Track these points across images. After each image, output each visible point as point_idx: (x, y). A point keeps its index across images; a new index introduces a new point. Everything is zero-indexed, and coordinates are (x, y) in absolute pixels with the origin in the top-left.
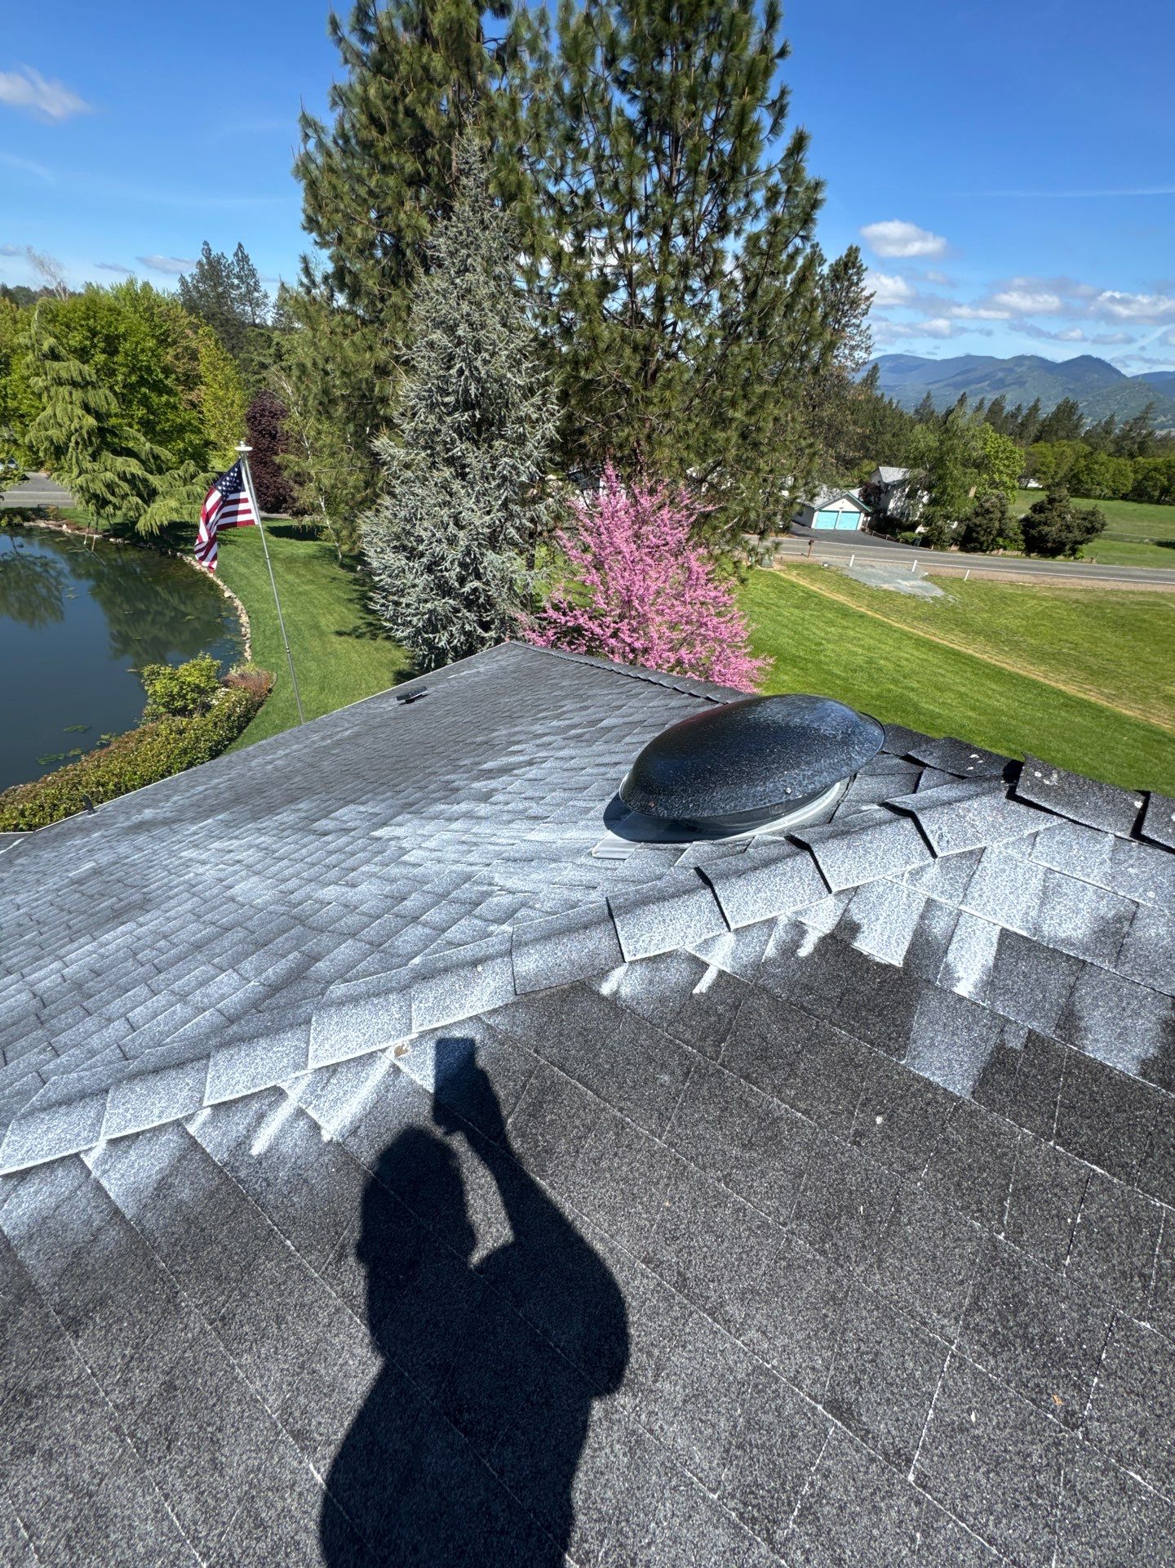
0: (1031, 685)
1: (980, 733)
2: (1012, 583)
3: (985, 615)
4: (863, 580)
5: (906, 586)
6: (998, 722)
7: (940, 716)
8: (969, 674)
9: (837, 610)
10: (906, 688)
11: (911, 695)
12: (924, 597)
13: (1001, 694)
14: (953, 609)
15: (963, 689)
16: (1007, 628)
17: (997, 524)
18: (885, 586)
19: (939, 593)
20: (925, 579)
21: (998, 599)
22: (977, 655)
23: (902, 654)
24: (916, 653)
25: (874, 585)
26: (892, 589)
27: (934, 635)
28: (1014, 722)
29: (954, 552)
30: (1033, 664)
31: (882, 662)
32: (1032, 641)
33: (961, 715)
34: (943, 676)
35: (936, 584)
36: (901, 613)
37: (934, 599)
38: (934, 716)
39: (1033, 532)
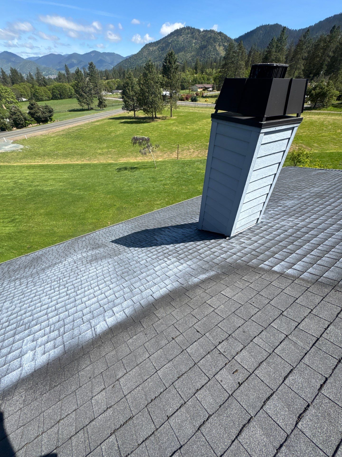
0: (69, 166)
1: (68, 189)
2: (42, 135)
3: (42, 149)
5: (7, 148)
6: (69, 182)
7: (53, 190)
8: (51, 171)
10: (35, 186)
11: (39, 188)
12: (18, 150)
13: (64, 173)
14: (30, 151)
15: (53, 177)
16: (50, 150)
17: (22, 117)
19: (22, 147)
20: (13, 143)
21: (42, 142)
22: (49, 163)
23: (25, 175)
24: (30, 172)
26: (3, 151)
27: (31, 162)
28: (73, 180)
29: (15, 130)
30: (65, 159)
31: (20, 181)
32: (60, 152)
33: (58, 186)
34: (44, 176)
35: (18, 143)
36: (14, 159)
37: (21, 149)
38: (51, 191)
39: (35, 116)
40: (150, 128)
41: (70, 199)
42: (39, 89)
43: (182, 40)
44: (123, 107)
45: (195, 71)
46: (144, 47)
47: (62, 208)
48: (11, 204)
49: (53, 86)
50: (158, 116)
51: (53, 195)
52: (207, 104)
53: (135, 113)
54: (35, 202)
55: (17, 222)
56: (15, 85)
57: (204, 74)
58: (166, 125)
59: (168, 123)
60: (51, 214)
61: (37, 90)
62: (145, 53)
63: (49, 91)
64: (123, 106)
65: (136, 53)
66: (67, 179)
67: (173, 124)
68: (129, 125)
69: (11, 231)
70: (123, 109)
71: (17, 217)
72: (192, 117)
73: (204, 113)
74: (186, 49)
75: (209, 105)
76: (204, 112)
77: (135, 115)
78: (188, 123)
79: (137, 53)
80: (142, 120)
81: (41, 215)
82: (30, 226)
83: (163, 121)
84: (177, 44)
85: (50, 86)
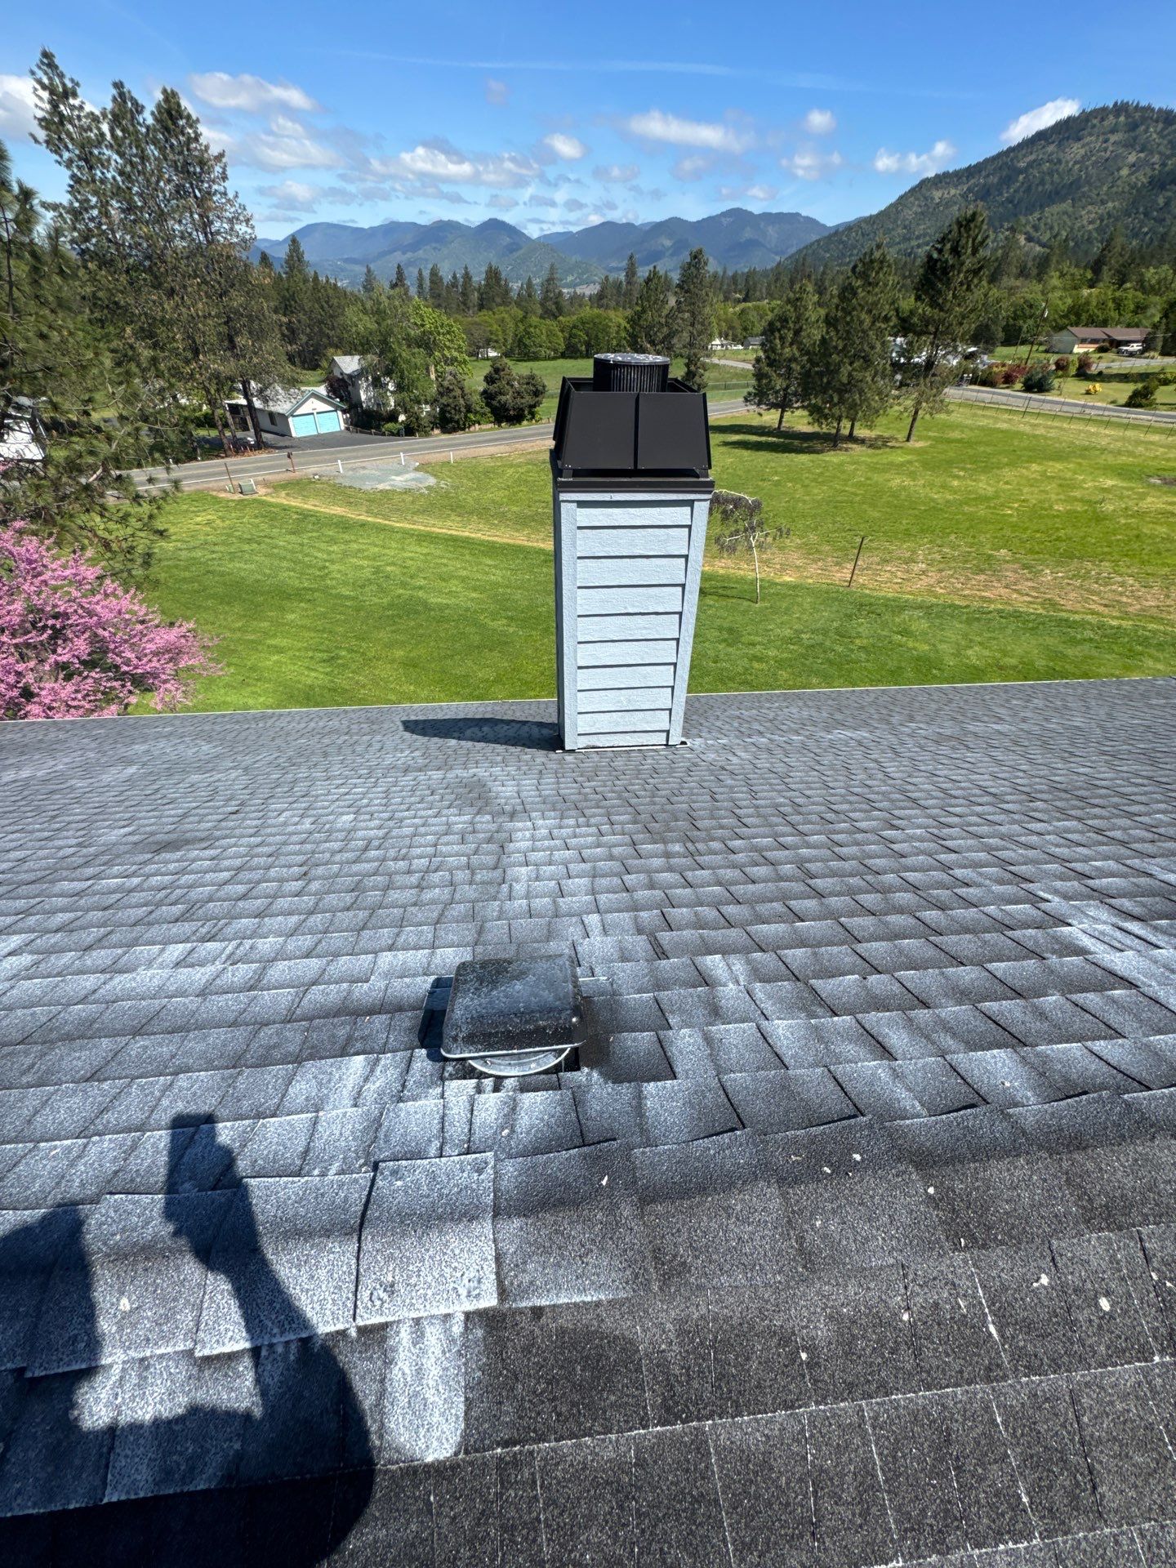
0: (518, 550)
1: (483, 611)
2: (492, 456)
3: (475, 494)
4: (357, 485)
5: (400, 481)
6: (496, 595)
7: (448, 606)
8: (467, 557)
9: (337, 525)
10: (415, 588)
11: (421, 594)
12: (420, 488)
13: (495, 567)
14: (447, 495)
15: (464, 573)
16: (493, 502)
17: (462, 401)
18: (381, 487)
19: (432, 481)
20: (417, 469)
21: (481, 474)
22: (473, 535)
23: (406, 555)
24: (419, 550)
25: (369, 488)
26: (388, 488)
27: (434, 525)
28: (509, 591)
29: (437, 435)
30: (518, 531)
31: (389, 568)
32: (515, 509)
33: (466, 598)
34: (445, 565)
35: (427, 472)
36: (400, 511)
37: (428, 488)
38: (442, 608)
39: (495, 403)
40: (809, 471)
41: (476, 639)
42: (536, 327)
43: (1078, 157)
44: (749, 394)
45: (1089, 275)
46: (913, 191)
47: (446, 657)
48: (344, 621)
49: (575, 318)
50: (861, 432)
51: (441, 620)
52: (1084, 406)
53: (782, 417)
54: (393, 628)
55: (339, 666)
56: (484, 312)
57: (1128, 285)
58: (873, 468)
59: (885, 461)
60: (415, 666)
61: (532, 330)
62: (909, 214)
63: (562, 331)
64: (751, 389)
65: (875, 212)
66: (497, 584)
67: (902, 465)
68: (746, 453)
69: (317, 683)
70: (746, 400)
71: (344, 653)
72: (989, 450)
73: (1051, 439)
74: (1086, 189)
75: (1093, 408)
76: (1053, 434)
77: (780, 422)
78: (963, 469)
79: (881, 214)
80: (796, 442)
81: (393, 661)
82: (357, 683)
83: (870, 451)
84: (1050, 173)
85: (568, 319)
